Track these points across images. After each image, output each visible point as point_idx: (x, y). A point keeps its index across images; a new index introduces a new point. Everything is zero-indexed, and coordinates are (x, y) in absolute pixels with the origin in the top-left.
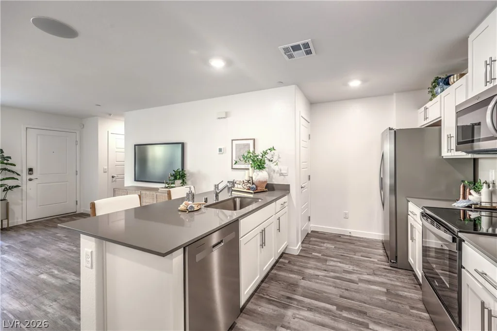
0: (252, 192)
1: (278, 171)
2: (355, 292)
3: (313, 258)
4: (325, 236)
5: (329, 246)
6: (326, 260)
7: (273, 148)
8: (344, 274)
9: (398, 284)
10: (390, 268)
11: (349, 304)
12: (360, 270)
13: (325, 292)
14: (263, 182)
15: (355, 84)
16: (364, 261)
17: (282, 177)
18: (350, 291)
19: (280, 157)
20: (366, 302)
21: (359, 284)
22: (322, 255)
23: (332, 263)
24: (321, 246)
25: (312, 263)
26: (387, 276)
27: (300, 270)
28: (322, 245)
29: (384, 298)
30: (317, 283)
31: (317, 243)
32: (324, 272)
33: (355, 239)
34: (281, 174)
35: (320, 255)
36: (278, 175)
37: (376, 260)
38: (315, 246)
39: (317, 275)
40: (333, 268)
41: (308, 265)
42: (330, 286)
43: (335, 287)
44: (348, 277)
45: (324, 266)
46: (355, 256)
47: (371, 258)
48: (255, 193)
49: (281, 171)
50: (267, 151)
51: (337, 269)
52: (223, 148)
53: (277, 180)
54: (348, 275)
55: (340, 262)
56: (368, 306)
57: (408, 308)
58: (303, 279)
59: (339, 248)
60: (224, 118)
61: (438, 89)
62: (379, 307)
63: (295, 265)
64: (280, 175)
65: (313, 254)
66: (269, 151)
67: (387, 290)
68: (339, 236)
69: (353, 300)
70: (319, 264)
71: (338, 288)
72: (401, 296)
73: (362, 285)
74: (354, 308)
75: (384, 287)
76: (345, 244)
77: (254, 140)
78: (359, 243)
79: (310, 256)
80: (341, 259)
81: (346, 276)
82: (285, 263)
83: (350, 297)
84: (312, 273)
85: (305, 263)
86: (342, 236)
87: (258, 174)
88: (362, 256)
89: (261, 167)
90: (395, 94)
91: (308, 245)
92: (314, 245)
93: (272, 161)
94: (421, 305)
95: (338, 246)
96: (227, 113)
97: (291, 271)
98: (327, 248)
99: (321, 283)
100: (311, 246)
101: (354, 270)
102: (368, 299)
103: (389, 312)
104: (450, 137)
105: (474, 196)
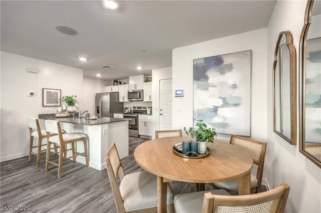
15: (99, 75)
34: (77, 108)
49: (76, 106)
52: (35, 93)
60: (36, 73)
61: (116, 84)
77: (61, 90)
89: (73, 105)
90: (99, 80)
96: (38, 71)
104: (123, 97)
105: (127, 110)
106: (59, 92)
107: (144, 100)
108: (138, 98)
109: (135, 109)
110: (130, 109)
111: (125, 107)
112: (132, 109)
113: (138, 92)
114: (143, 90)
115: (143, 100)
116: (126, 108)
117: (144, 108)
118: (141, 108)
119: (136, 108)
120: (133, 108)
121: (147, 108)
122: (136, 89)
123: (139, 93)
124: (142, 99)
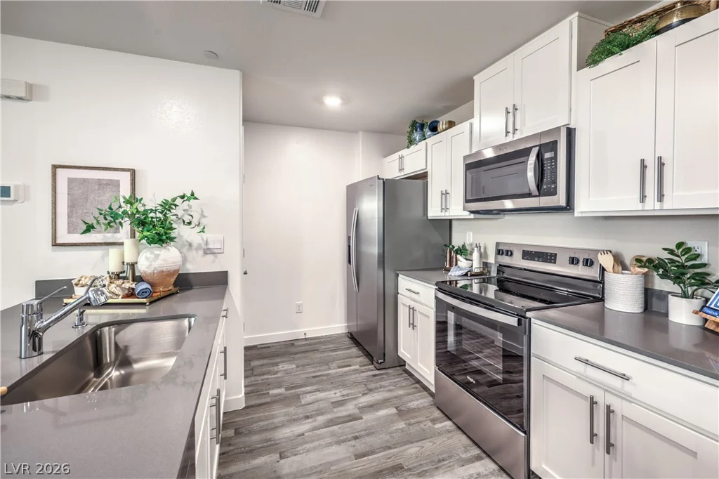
0: (144, 300)
1: (200, 245)
2: (367, 435)
3: (275, 402)
4: (270, 350)
5: (286, 366)
6: (298, 397)
7: (192, 194)
8: (335, 410)
9: (401, 392)
10: (377, 372)
11: (374, 464)
12: (349, 391)
13: (332, 464)
14: (170, 274)
15: (333, 102)
16: (346, 374)
17: (210, 257)
18: (360, 436)
19: (205, 214)
20: (390, 445)
21: (365, 417)
22: (287, 389)
23: (309, 398)
24: (276, 373)
25: (279, 413)
26: (384, 387)
27: (267, 441)
28: (275, 368)
29: (402, 425)
30: (308, 451)
31: (265, 369)
32: (307, 421)
33: (314, 341)
34: (208, 251)
35: (282, 391)
36: (201, 252)
37: (357, 367)
38: (265, 377)
39: (299, 435)
40: (315, 406)
41: (275, 421)
42: (330, 444)
43: (339, 443)
44: (345, 413)
45: (301, 410)
46: (331, 371)
47: (350, 366)
48: (151, 303)
49: (207, 243)
50: (174, 200)
51: (322, 405)
52: (16, 187)
53: (199, 265)
54: (341, 408)
55: (318, 390)
56: (395, 450)
57: (430, 424)
58: (281, 458)
59: (303, 366)
60: (20, 99)
61: (417, 136)
62: (406, 443)
63: (250, 433)
64: (205, 253)
65: (271, 392)
66: (178, 201)
67: (396, 408)
68: (292, 343)
69: (373, 452)
70: (291, 410)
71: (344, 441)
72: (414, 410)
73: (368, 417)
74: (384, 466)
75: (391, 406)
76: (307, 354)
77: (133, 172)
78: (323, 347)
79: (269, 400)
80: (317, 383)
81: (341, 411)
82: (230, 438)
83: (367, 450)
84: (290, 434)
85: (267, 418)
86: (296, 343)
87: (157, 256)
88: (339, 367)
89: (164, 237)
90: (361, 133)
91: (253, 378)
92: (263, 374)
93: (189, 223)
94: (437, 414)
95: (300, 362)
96: (30, 87)
97: (251, 451)
98: (287, 372)
99: (315, 448)
100: (260, 378)
101: (343, 396)
102: (388, 437)
103: (420, 444)
104: (445, 194)
105: (463, 262)
106: (125, 179)
107: (583, 205)
108: (529, 195)
109: (505, 260)
110: (483, 255)
111: (457, 242)
112: (491, 260)
113: (526, 152)
114: (570, 133)
115: (569, 207)
116: (462, 251)
117: (573, 261)
118: (550, 257)
119: (518, 254)
120: (499, 252)
121: (607, 261)
122: (518, 136)
123: (532, 159)
124: (560, 199)
